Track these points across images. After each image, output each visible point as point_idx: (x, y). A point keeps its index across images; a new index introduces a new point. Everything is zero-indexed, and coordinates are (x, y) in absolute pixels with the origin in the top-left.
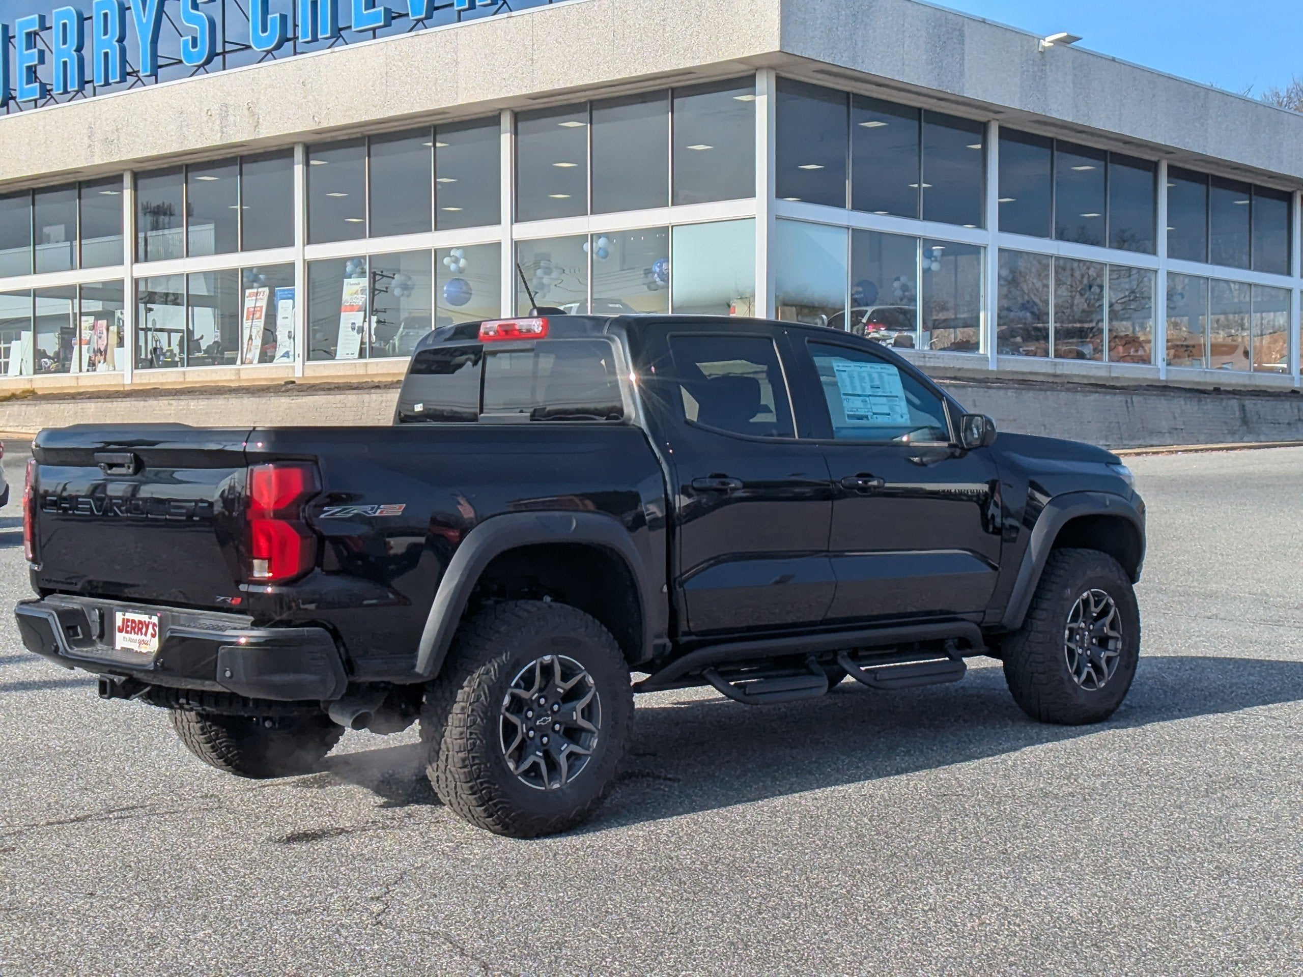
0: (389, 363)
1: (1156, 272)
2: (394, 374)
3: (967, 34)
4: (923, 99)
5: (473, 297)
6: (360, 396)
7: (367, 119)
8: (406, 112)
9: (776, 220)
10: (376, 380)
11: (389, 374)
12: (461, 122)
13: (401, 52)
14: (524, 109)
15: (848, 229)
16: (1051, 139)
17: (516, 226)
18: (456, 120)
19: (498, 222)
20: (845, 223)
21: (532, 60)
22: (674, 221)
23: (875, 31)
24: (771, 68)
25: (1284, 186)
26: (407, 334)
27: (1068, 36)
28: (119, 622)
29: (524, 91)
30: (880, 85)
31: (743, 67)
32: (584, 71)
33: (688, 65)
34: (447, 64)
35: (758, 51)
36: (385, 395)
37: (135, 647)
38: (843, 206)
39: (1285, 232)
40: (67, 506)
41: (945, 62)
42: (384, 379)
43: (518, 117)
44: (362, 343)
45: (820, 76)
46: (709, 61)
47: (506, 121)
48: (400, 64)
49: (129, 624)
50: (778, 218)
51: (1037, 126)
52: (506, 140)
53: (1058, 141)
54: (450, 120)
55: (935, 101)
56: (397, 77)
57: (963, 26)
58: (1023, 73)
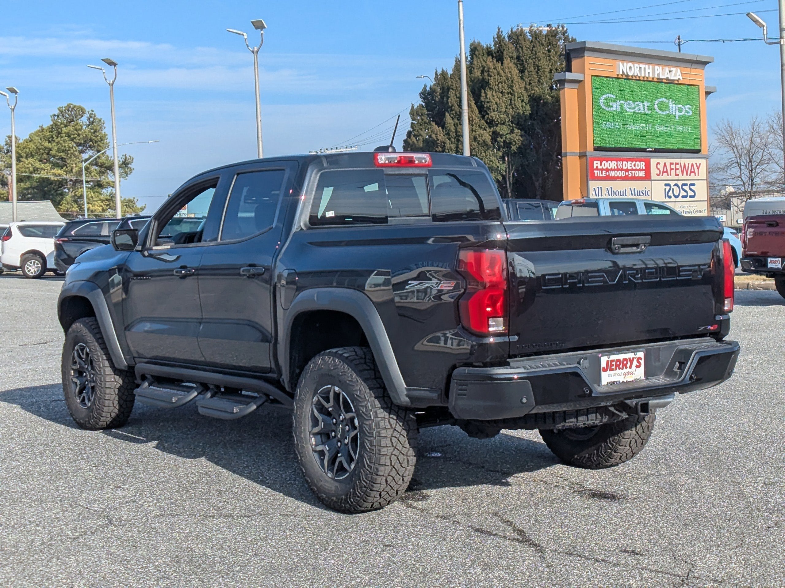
28: (604, 364)
37: (621, 379)
40: (578, 285)
49: (614, 363)
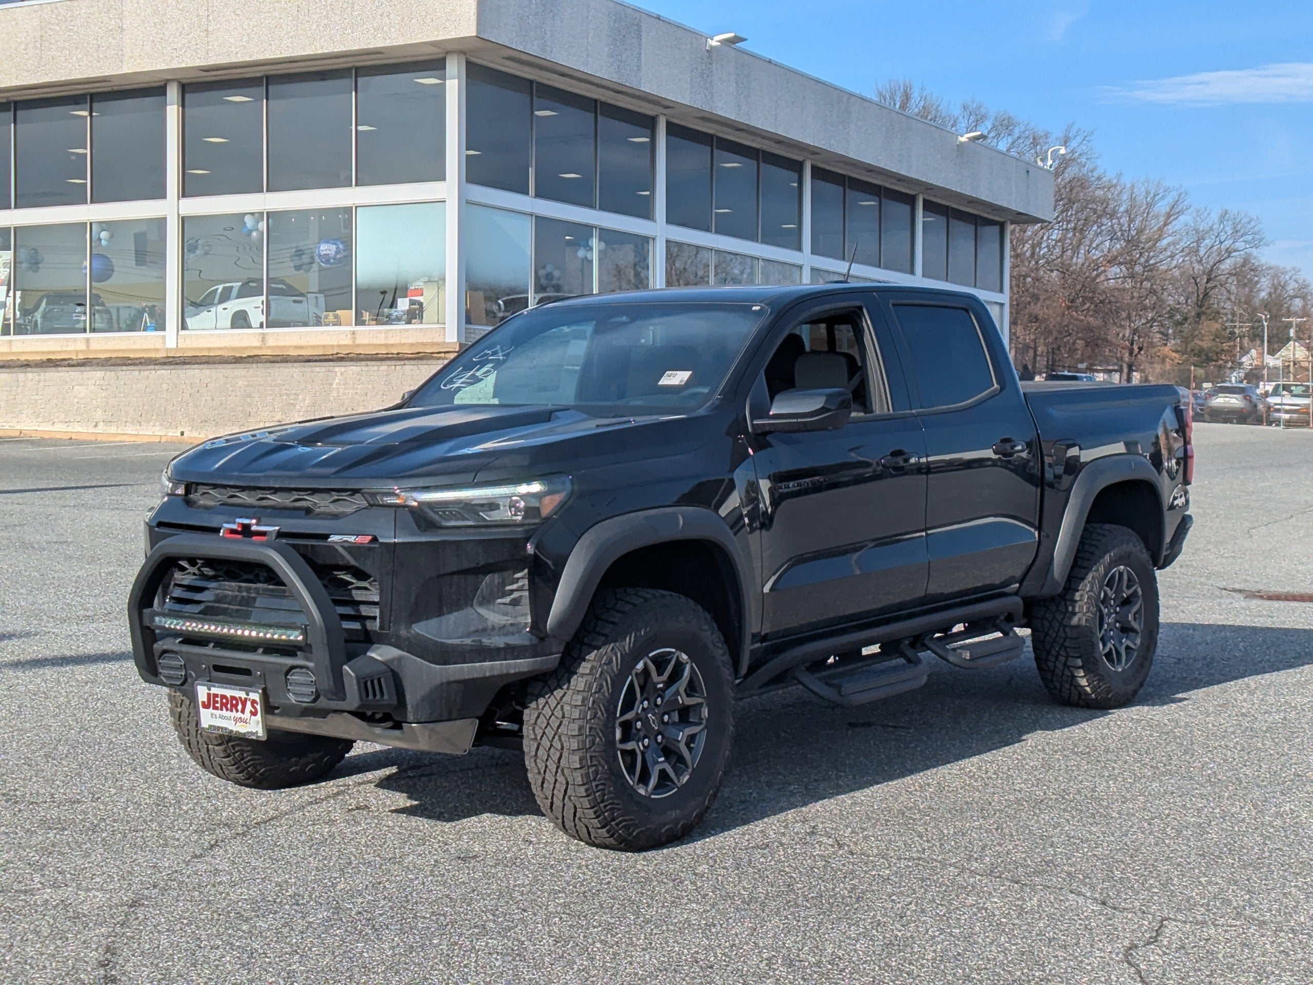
0: (38, 340)
1: (801, 267)
2: (43, 353)
3: (643, 29)
4: (601, 90)
5: (115, 274)
6: (14, 375)
7: (18, 84)
8: (63, 79)
9: (466, 204)
10: (23, 358)
11: (37, 353)
12: (122, 92)
13: (59, 15)
14: (192, 80)
15: (532, 215)
16: (711, 136)
17: (183, 201)
18: (115, 88)
19: (163, 196)
20: (529, 210)
21: (207, 30)
22: (358, 202)
23: (562, 22)
24: (462, 52)
25: (908, 188)
26: (51, 311)
27: (736, 37)
29: (198, 63)
30: (564, 75)
31: (433, 50)
32: (265, 45)
33: (378, 45)
34: (111, 30)
35: (453, 35)
36: (42, 374)
38: (526, 193)
39: (908, 233)
41: (624, 56)
42: (31, 358)
43: (186, 88)
44: (5, 319)
45: (508, 63)
46: (401, 42)
47: (173, 93)
48: (57, 28)
50: (468, 202)
51: (701, 122)
52: (173, 112)
53: (719, 138)
54: (109, 89)
55: (612, 93)
56: (53, 41)
57: (640, 21)
58: (692, 71)
